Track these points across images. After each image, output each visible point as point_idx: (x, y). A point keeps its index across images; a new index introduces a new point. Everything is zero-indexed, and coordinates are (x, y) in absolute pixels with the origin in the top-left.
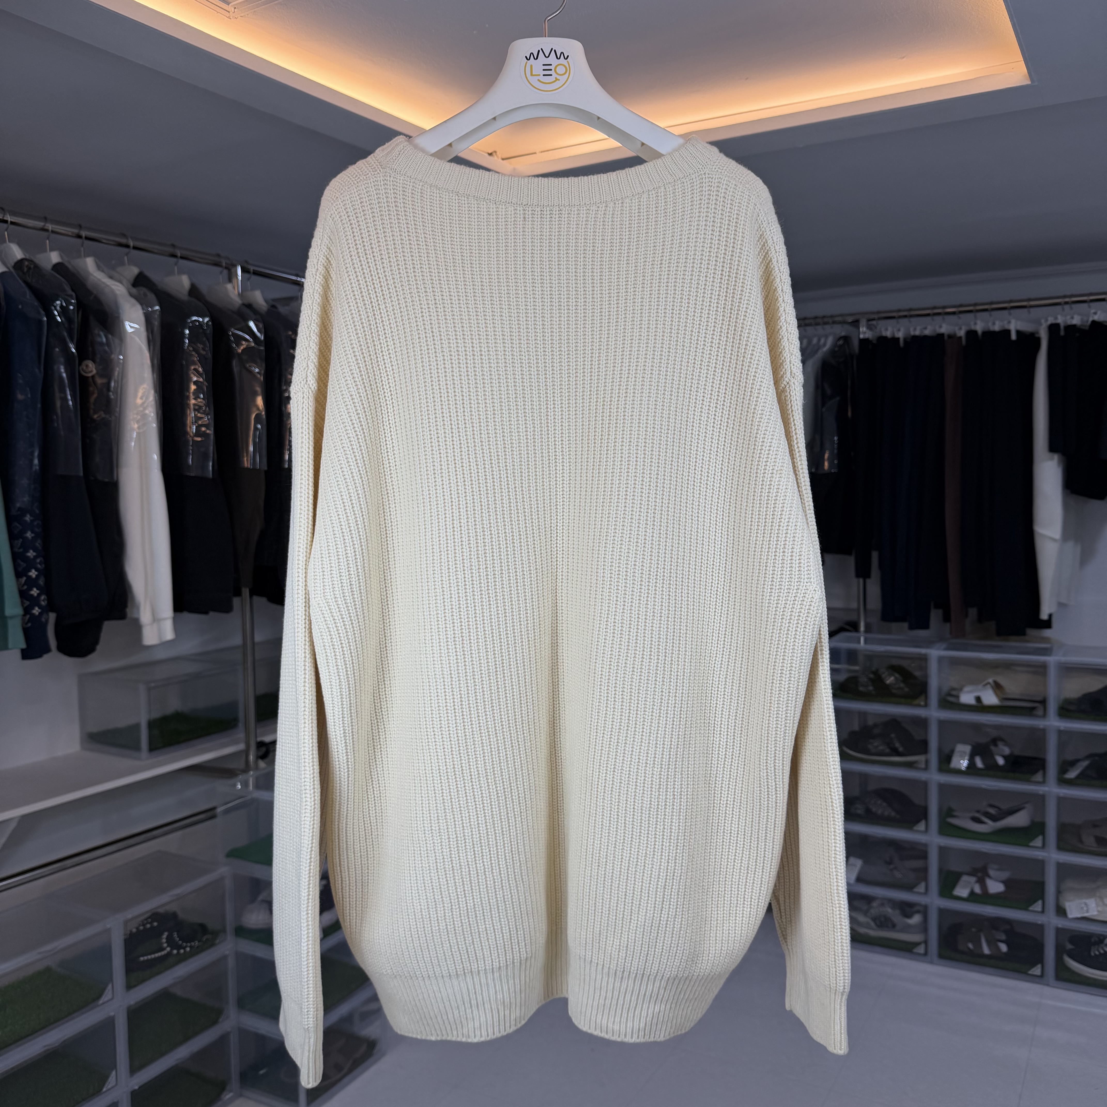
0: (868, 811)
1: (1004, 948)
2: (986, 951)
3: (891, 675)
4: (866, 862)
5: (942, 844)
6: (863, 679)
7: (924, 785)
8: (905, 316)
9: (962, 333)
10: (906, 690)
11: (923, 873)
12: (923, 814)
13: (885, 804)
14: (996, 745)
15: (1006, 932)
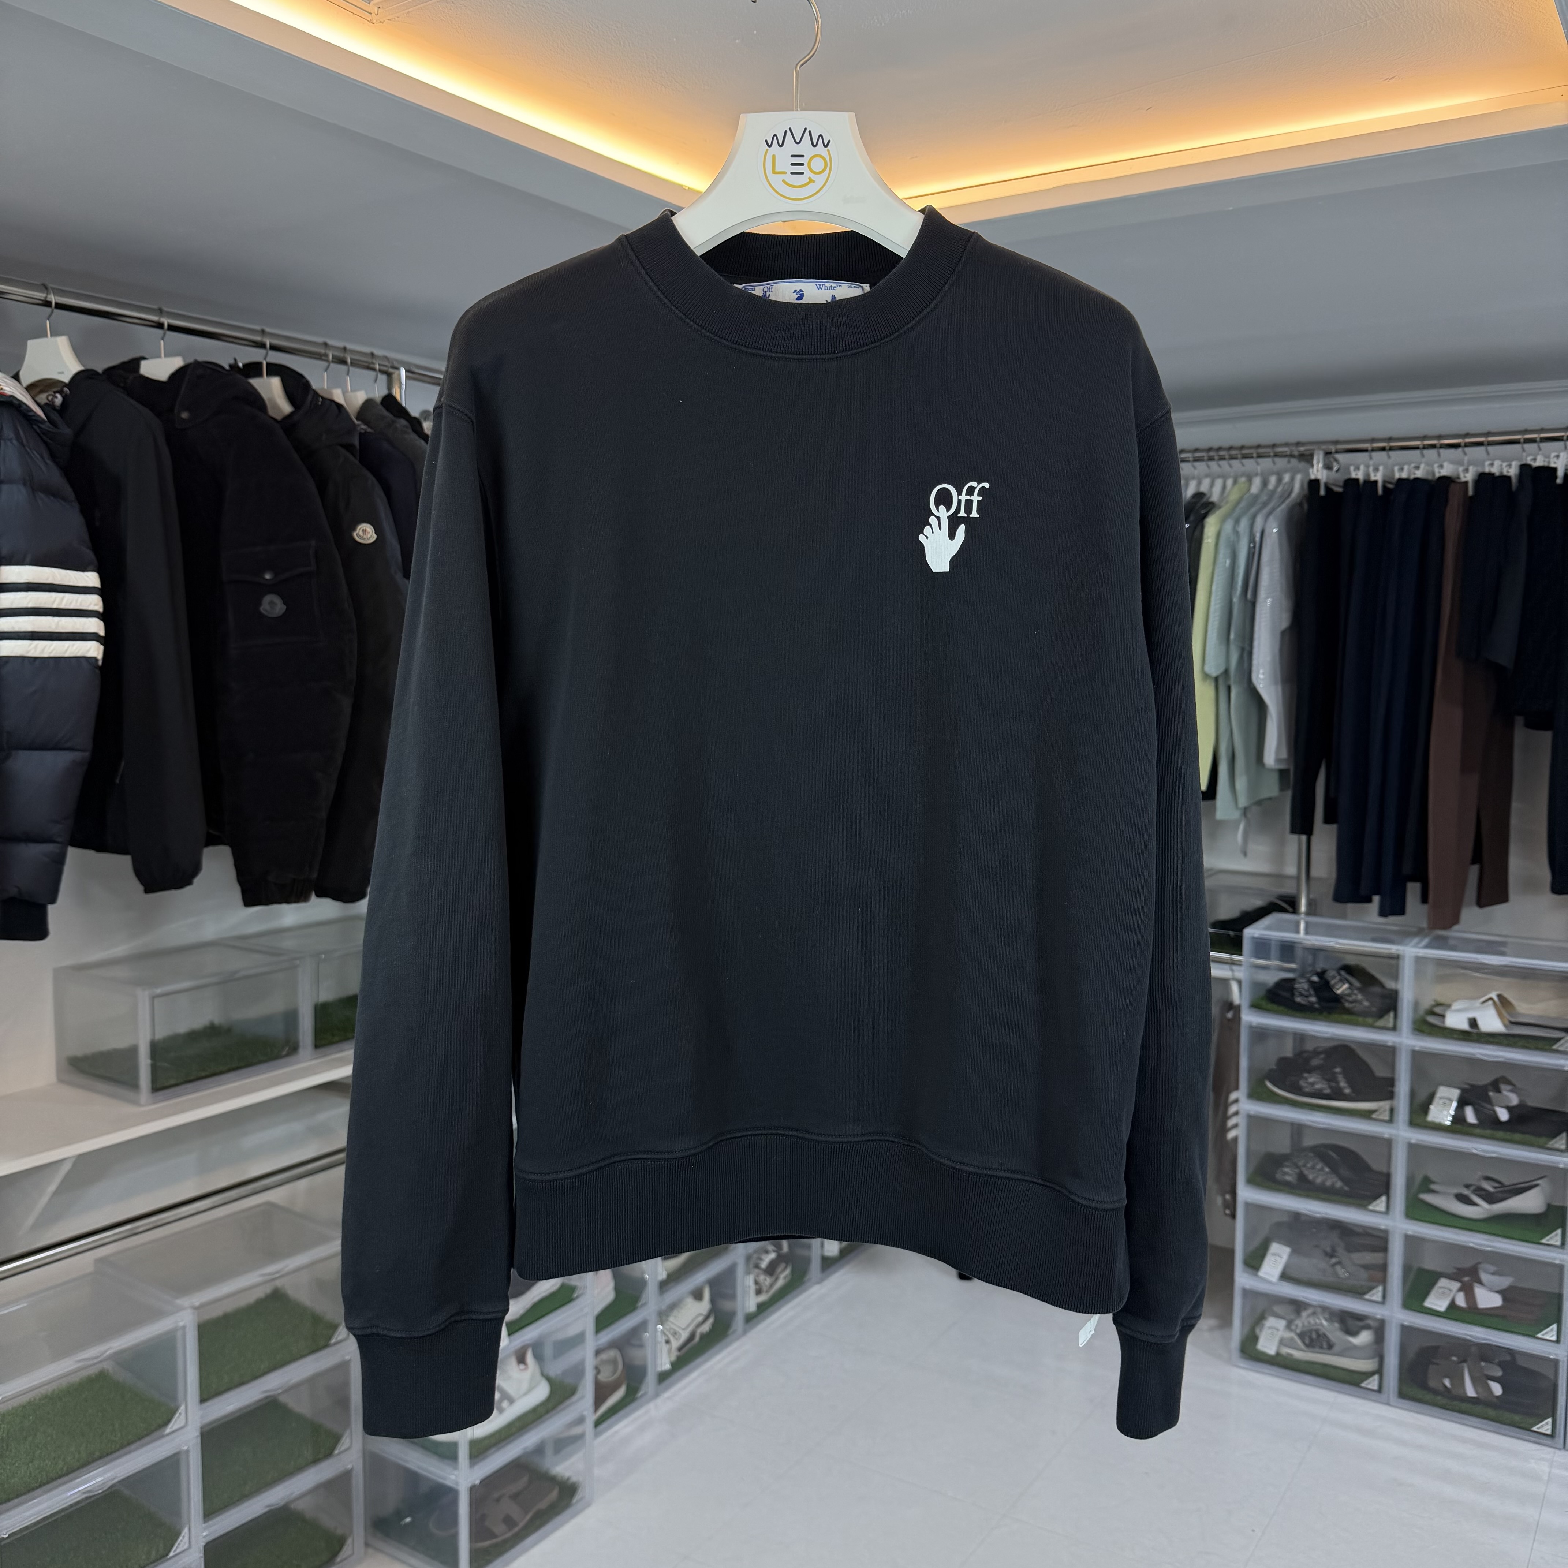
0: (1302, 1177)
1: (1497, 1389)
2: (1471, 1392)
3: (1343, 981)
4: (1295, 1252)
5: (1410, 1233)
6: (1302, 986)
7: (1388, 1143)
8: (1383, 449)
9: (1469, 477)
10: (1366, 1003)
11: (1380, 1274)
12: (1383, 1186)
13: (1327, 1169)
14: (1498, 1091)
15: (1501, 1365)
